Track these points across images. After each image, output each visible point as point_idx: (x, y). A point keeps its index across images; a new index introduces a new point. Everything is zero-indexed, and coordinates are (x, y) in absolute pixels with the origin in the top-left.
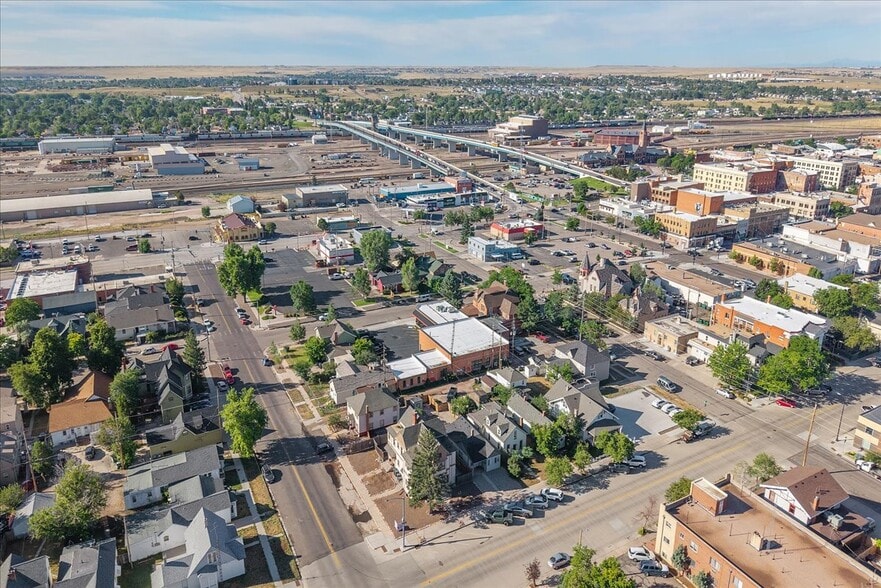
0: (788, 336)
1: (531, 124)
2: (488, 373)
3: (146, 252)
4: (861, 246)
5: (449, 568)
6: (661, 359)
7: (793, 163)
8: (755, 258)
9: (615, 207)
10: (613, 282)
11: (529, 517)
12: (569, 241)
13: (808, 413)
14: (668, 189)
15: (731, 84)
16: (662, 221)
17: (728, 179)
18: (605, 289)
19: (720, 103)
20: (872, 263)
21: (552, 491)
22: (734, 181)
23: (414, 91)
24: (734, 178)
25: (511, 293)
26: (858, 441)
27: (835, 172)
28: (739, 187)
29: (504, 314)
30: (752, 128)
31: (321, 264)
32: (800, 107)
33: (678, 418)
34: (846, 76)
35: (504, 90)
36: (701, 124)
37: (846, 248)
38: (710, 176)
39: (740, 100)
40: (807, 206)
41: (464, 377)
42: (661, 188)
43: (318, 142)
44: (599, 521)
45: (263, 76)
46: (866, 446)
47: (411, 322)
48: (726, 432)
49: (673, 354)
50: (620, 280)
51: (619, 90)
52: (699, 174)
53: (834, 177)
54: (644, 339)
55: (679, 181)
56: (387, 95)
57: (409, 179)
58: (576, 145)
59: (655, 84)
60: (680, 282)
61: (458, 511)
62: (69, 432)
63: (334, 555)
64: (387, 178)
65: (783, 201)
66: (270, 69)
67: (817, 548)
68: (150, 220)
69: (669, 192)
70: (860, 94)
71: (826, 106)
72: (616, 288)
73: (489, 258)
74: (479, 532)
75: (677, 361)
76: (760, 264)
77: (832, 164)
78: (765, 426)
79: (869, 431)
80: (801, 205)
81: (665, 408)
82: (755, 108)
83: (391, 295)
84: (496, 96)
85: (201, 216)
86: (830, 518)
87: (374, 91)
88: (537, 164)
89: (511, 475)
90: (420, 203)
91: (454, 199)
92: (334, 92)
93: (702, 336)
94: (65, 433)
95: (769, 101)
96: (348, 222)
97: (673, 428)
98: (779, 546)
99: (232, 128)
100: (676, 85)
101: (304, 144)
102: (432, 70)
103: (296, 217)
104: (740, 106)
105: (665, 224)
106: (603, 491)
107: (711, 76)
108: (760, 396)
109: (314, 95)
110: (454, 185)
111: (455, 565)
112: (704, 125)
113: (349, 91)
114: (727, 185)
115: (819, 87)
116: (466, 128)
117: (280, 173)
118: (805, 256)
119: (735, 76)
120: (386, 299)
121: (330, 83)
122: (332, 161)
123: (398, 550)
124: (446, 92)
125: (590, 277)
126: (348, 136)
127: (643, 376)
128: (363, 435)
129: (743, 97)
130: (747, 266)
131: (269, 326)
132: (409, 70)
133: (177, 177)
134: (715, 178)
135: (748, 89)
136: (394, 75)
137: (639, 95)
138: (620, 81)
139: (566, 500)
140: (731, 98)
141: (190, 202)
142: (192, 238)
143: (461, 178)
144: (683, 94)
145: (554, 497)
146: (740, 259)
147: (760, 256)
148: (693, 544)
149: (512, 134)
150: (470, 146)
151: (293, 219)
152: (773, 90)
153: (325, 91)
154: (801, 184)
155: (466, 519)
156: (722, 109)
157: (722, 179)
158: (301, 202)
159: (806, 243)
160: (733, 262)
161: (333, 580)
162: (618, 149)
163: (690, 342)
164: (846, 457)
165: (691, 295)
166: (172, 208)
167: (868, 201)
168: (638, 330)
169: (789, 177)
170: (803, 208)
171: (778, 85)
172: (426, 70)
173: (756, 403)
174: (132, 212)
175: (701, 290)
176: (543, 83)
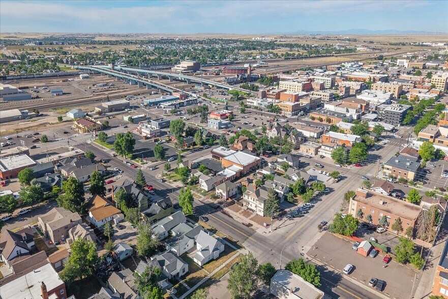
0: (351, 143)
1: (193, 65)
2: (257, 171)
3: (46, 142)
4: (352, 110)
5: (291, 233)
6: (311, 157)
7: (314, 79)
8: (320, 117)
9: (255, 102)
10: (281, 132)
11: (305, 213)
12: (245, 118)
13: (365, 168)
14: (273, 92)
15: (264, 43)
16: (279, 106)
17: (294, 87)
18: (279, 134)
19: (264, 52)
20: (357, 116)
21: (307, 204)
22: (296, 87)
23: (114, 48)
24: (297, 86)
25: (250, 140)
26: (384, 173)
27: (329, 81)
28: (299, 90)
29: (249, 149)
30: (283, 63)
31: (147, 138)
32: (297, 53)
33: (330, 175)
34: (306, 39)
35: (163, 47)
36: (263, 63)
37: (348, 111)
38: (286, 86)
39: (271, 50)
40: (326, 96)
41: (248, 174)
42: (271, 93)
43: (84, 78)
44: (326, 210)
45: (10, 39)
46: (387, 174)
47: (210, 157)
48: (346, 177)
49: (313, 155)
50: (283, 131)
51: (217, 46)
52: (282, 85)
53: (328, 83)
54: (300, 151)
55: (277, 89)
56: (100, 50)
57: (150, 94)
58: (216, 74)
59: (232, 43)
60: (301, 129)
61: (281, 217)
62: (104, 220)
63: (250, 238)
64: (139, 94)
65: (317, 95)
66: (11, 35)
67: (396, 201)
68: (28, 126)
69: (275, 94)
70: (316, 47)
71: (305, 53)
72: (283, 133)
73: (220, 128)
74: (292, 221)
75: (317, 158)
76: (321, 120)
77: (327, 78)
78: (356, 174)
79: (388, 169)
80: (324, 96)
81: (324, 173)
82: (279, 54)
83: (191, 147)
84: (160, 50)
85: (57, 121)
86: (393, 194)
87: (91, 48)
88: (207, 84)
89: (290, 202)
90: (169, 106)
91: (183, 103)
92: (68, 49)
93: (323, 147)
94: (103, 221)
95: (284, 50)
96: (142, 117)
97: (329, 179)
98: (386, 203)
99: (23, 72)
100: (241, 43)
101: (76, 79)
102: (113, 35)
103: (110, 117)
104: (272, 53)
105: (281, 108)
106: (321, 202)
107: (253, 39)
108: (349, 165)
109: (55, 51)
110: (178, 97)
111: (293, 232)
112: (264, 63)
113: (76, 48)
114: (294, 89)
115: (299, 43)
116: (158, 67)
117: (77, 96)
118: (336, 115)
119: (263, 39)
120: (189, 150)
121: (63, 44)
122: (101, 88)
123: (270, 232)
124: (133, 48)
125: (272, 131)
126: (98, 73)
127: (308, 164)
128: (227, 199)
129: (272, 49)
130: (316, 121)
131: (148, 167)
132: (100, 35)
133: (16, 101)
134: (288, 86)
135: (272, 45)
136: (92, 38)
137: (228, 48)
138: (215, 41)
139: (313, 206)
140: (267, 49)
141: (43, 114)
142: (65, 133)
143: (181, 93)
144: (247, 48)
145: (309, 206)
146: (313, 118)
147: (322, 117)
148: (363, 207)
149: (185, 70)
150: (170, 76)
151: (109, 118)
152: (283, 46)
153: (62, 48)
154: (319, 87)
155: (285, 218)
156: (266, 55)
157: (292, 87)
158: (107, 110)
159: (334, 110)
160: (310, 120)
161: (256, 245)
162: (240, 76)
163: (319, 150)
164: (384, 179)
165: (307, 134)
166: (34, 119)
167: (344, 92)
168: (297, 148)
169: (314, 85)
170: (325, 97)
171: (283, 43)
172: (110, 35)
173: (349, 167)
174: (12, 123)
175: (310, 131)
176: (180, 42)
